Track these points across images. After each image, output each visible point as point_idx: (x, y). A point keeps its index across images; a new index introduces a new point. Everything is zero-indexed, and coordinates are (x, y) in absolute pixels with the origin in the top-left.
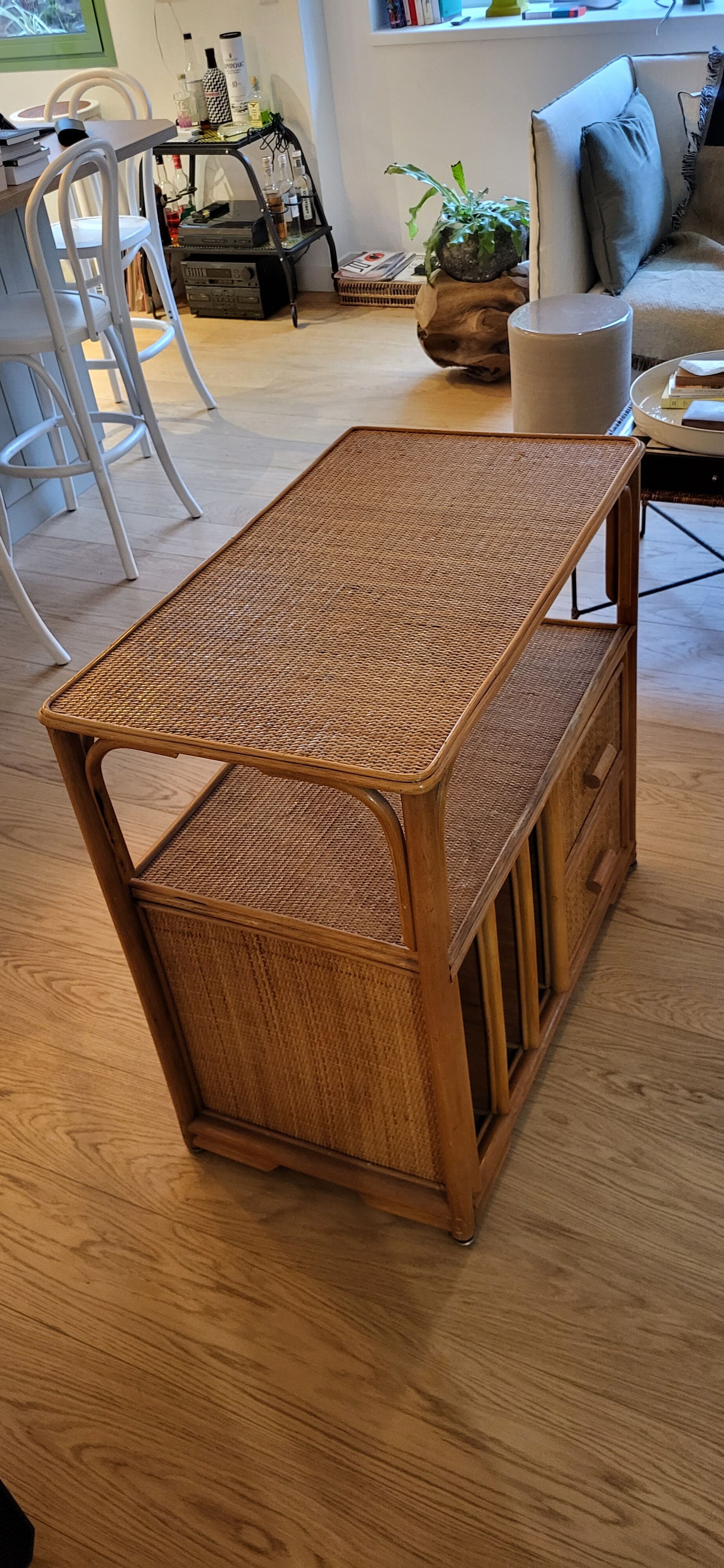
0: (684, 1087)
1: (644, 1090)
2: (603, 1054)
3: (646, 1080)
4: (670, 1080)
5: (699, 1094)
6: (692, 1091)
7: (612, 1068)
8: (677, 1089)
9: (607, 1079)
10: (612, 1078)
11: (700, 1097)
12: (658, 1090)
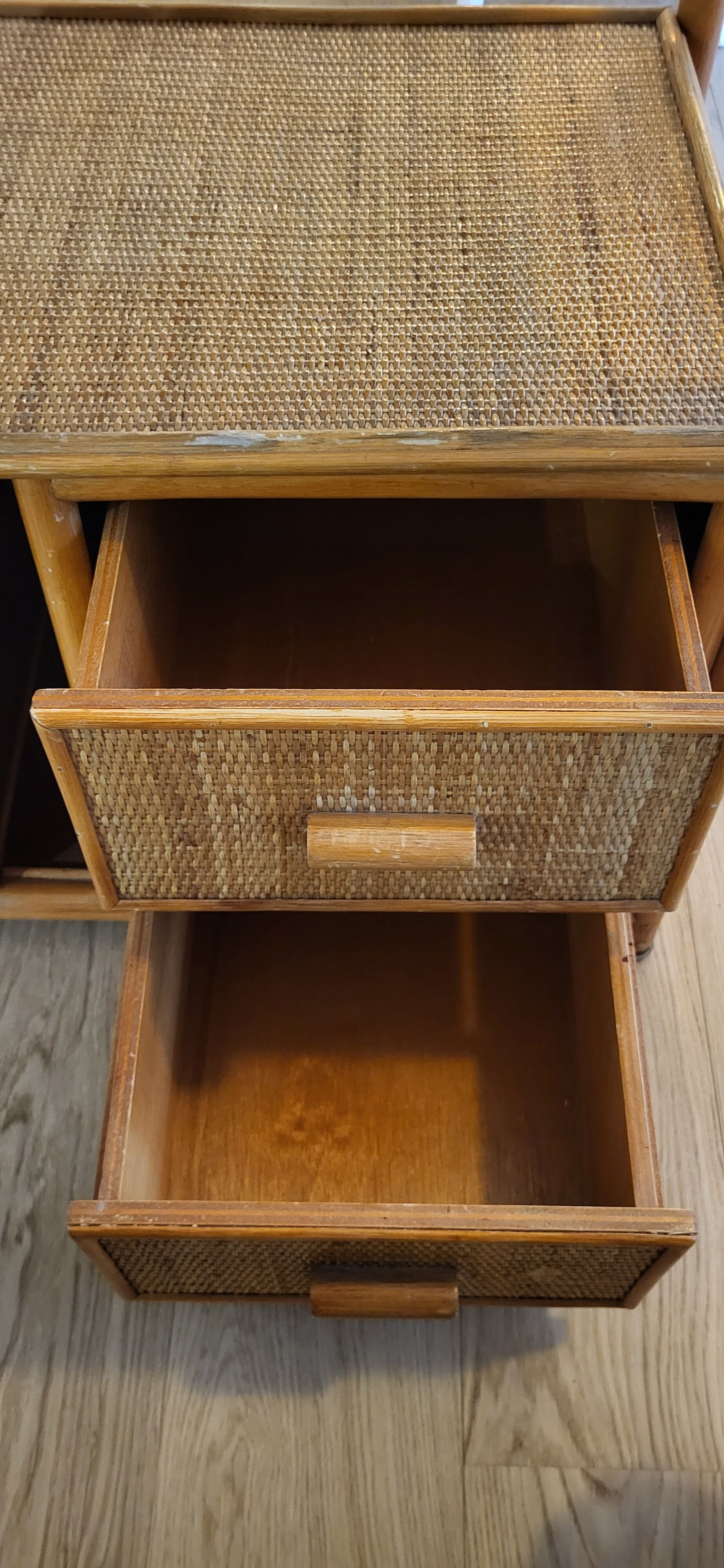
0: (37, 1203)
1: (16, 1129)
2: (91, 1030)
3: (40, 1127)
4: (50, 1170)
5: (27, 1236)
6: (31, 1220)
7: (58, 1054)
8: (30, 1188)
9: (30, 1054)
10: (35, 1063)
11: (19, 1239)
12: (22, 1152)
